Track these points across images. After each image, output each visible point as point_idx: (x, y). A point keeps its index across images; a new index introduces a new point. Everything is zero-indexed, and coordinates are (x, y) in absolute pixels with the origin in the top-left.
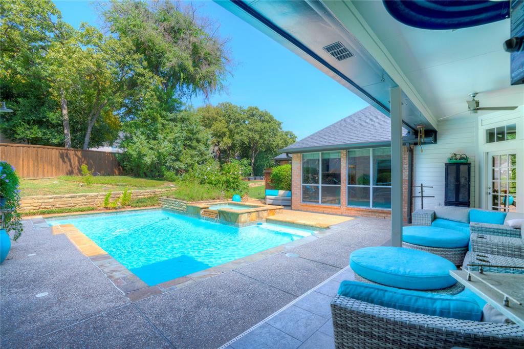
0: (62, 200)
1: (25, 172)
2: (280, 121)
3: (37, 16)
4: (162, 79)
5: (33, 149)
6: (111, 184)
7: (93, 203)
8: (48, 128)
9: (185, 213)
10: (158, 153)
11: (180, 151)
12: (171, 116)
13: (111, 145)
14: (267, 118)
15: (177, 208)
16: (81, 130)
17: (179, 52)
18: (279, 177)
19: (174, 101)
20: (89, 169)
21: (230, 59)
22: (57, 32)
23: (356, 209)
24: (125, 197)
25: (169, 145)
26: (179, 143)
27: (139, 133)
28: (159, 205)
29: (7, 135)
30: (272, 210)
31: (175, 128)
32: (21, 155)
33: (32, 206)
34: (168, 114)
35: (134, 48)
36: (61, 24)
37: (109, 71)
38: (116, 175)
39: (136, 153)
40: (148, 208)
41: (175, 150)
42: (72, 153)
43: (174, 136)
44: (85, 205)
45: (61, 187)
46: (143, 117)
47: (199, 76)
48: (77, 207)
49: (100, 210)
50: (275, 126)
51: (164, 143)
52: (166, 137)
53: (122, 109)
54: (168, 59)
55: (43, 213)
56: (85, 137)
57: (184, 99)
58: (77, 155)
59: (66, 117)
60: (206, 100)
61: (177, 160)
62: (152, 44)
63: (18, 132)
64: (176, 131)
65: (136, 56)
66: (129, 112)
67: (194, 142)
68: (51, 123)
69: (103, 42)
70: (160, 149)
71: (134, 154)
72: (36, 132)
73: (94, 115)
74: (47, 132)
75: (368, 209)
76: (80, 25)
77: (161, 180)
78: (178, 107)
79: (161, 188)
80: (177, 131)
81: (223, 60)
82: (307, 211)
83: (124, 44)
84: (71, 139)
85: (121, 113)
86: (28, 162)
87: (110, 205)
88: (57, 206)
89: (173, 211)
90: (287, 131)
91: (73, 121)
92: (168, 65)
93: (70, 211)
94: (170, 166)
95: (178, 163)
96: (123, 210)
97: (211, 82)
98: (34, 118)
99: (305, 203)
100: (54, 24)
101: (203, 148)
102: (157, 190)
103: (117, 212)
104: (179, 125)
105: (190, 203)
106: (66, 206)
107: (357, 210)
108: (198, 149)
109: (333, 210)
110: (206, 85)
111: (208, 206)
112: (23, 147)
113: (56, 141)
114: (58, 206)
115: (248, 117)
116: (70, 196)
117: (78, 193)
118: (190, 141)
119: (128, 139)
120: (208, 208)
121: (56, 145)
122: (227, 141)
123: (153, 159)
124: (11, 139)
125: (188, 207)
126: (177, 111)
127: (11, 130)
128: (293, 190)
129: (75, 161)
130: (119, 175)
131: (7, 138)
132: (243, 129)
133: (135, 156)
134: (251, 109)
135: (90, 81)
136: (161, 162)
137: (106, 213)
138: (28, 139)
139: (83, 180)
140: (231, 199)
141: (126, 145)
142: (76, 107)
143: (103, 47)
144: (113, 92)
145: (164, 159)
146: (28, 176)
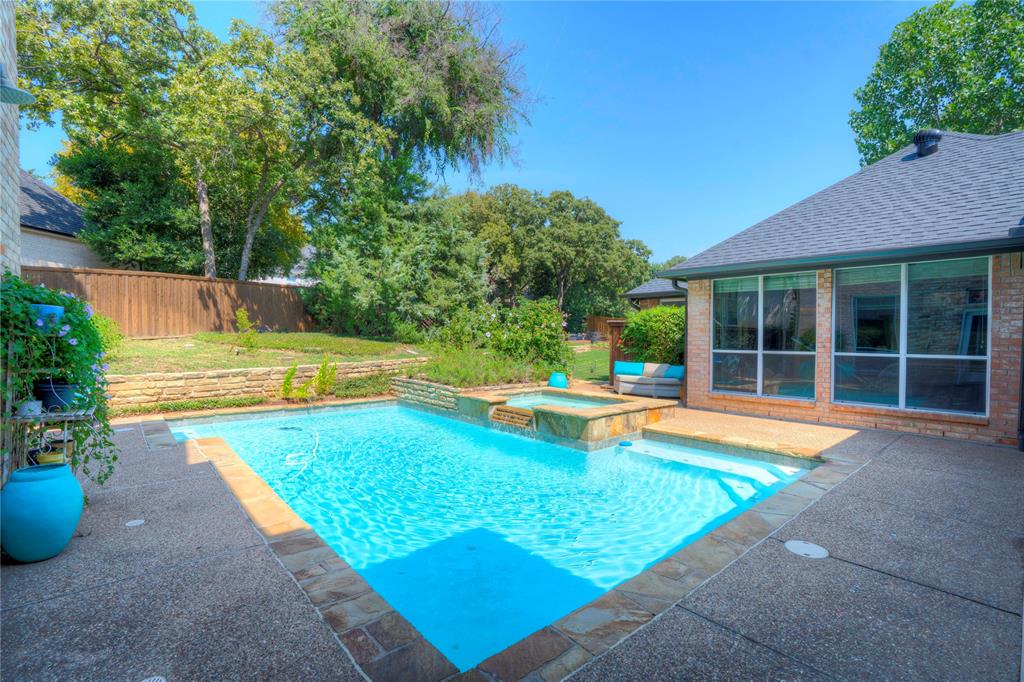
0: (202, 381)
1: (135, 325)
2: (618, 220)
3: (151, 19)
4: (389, 130)
5: (146, 281)
6: (293, 349)
7: (260, 389)
8: (174, 240)
9: (451, 413)
10: (383, 284)
11: (426, 282)
12: (407, 208)
13: (286, 274)
14: (590, 212)
15: (433, 401)
16: (234, 242)
17: (420, 76)
18: (645, 335)
19: (413, 179)
20: (251, 319)
21: (520, 90)
22: (188, 48)
23: (858, 410)
24: (324, 376)
25: (404, 269)
26: (423, 264)
27: (344, 245)
28: (392, 394)
29: (103, 255)
30: (655, 409)
31: (413, 234)
32: (127, 293)
33: (144, 394)
34: (401, 205)
35: (334, 69)
36: (195, 31)
37: (286, 117)
38: (301, 331)
39: (339, 286)
40: (370, 400)
41: (416, 280)
42: (219, 287)
43: (412, 251)
44: (245, 392)
45: (199, 355)
46: (350, 213)
47: (459, 126)
48: (229, 397)
49: (274, 404)
50: (608, 229)
51: (395, 265)
52: (397, 253)
53: (307, 203)
54: (399, 90)
55: (165, 410)
56: (240, 255)
57: (430, 176)
58: (227, 293)
59: (207, 218)
60: (474, 177)
61: (420, 298)
62: (367, 60)
63: (122, 247)
64: (417, 239)
65: (337, 87)
66: (321, 207)
67: (453, 261)
68: (180, 231)
69: (275, 59)
70: (385, 276)
71: (337, 288)
72: (154, 247)
73: (257, 212)
74: (172, 247)
75: (895, 411)
76: (230, 25)
77: (387, 341)
78: (417, 192)
79: (393, 358)
80: (419, 240)
81: (506, 93)
82: (725, 412)
83: (315, 60)
84: (216, 261)
85: (305, 209)
86: (139, 304)
87: (295, 394)
88: (191, 395)
89: (424, 406)
90: (631, 239)
91: (219, 226)
92: (400, 103)
93: (215, 405)
94: (406, 313)
95: (422, 305)
96: (319, 404)
97: (485, 137)
98: (149, 220)
99: (721, 393)
100: (182, 33)
101: (469, 274)
102: (385, 361)
103: (308, 409)
104: (422, 227)
105: (462, 392)
106: (208, 394)
107: (861, 413)
108: (460, 276)
109: (794, 411)
110: (475, 144)
111: (505, 398)
112: (130, 276)
113: (187, 265)
114: (193, 394)
115: (550, 213)
116: (215, 374)
117: (232, 367)
118: (444, 261)
119: (323, 258)
120: (504, 402)
121: (190, 273)
122: (510, 261)
123: (372, 296)
124: (111, 262)
125: (458, 399)
126: (417, 199)
127: (110, 245)
128: (689, 363)
129: (225, 304)
130: (306, 331)
131: (104, 260)
132: (541, 236)
133: (338, 292)
134: (558, 197)
135: (250, 142)
136: (388, 303)
137: (286, 410)
138: (140, 262)
139: (238, 342)
140: (546, 383)
141: (318, 270)
142: (225, 197)
143: (274, 68)
144: (294, 165)
145: (395, 297)
146: (140, 332)
